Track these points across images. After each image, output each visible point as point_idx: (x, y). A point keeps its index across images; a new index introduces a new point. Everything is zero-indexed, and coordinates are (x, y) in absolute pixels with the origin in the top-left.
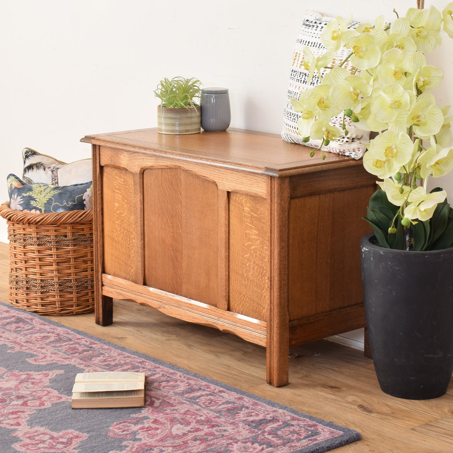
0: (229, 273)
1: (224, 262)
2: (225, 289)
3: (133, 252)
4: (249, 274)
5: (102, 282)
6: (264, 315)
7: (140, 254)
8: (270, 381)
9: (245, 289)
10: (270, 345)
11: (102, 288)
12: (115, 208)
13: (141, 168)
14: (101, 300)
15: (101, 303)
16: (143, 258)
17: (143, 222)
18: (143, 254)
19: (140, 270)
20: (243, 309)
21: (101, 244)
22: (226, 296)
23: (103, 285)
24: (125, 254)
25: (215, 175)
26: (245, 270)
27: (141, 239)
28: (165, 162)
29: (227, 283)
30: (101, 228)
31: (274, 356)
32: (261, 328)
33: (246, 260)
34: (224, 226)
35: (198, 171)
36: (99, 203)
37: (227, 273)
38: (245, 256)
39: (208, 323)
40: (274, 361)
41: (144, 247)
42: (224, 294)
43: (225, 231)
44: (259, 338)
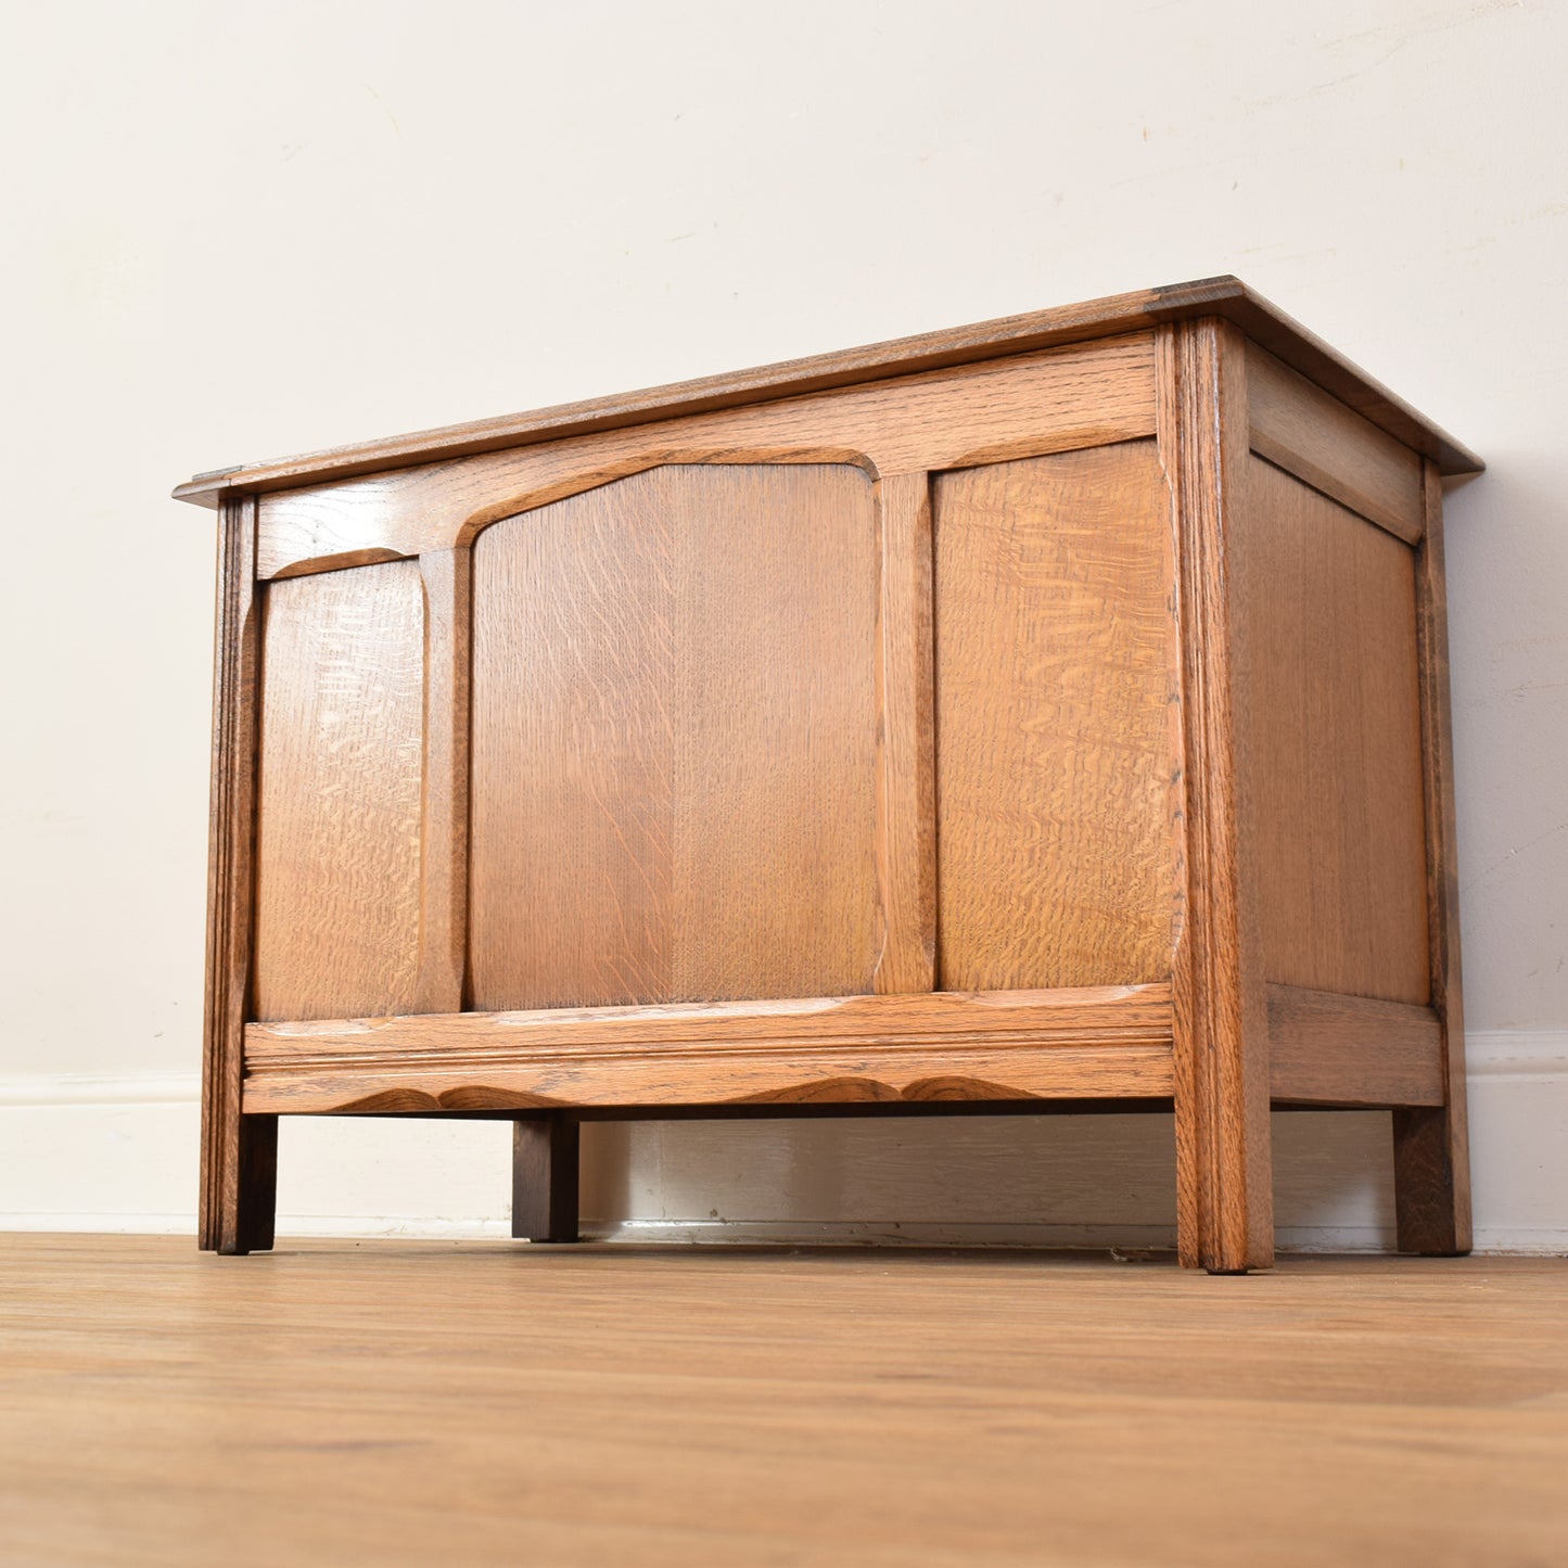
0: (938, 824)
1: (912, 779)
2: (922, 899)
3: (407, 889)
4: (1053, 795)
5: (244, 1059)
6: (1145, 953)
7: (445, 884)
8: (1200, 1252)
9: (1027, 874)
10: (1195, 1076)
11: (241, 1085)
12: (323, 735)
13: (467, 524)
14: (236, 1139)
15: (236, 1153)
16: (462, 897)
17: (466, 744)
18: (463, 881)
19: (447, 949)
20: (1021, 966)
21: (246, 899)
22: (924, 926)
23: (245, 1073)
24: (368, 909)
25: (858, 428)
26: (1029, 785)
27: (456, 818)
28: (591, 461)
29: (931, 869)
30: (248, 835)
31: (1224, 1124)
32: (1136, 1016)
33: (1034, 739)
34: (911, 622)
35: (766, 441)
36: (243, 734)
37: (930, 826)
38: (1028, 725)
39: (825, 1077)
40: (1225, 1146)
41: (468, 848)
42: (915, 920)
43: (918, 644)
44: (1132, 1066)
